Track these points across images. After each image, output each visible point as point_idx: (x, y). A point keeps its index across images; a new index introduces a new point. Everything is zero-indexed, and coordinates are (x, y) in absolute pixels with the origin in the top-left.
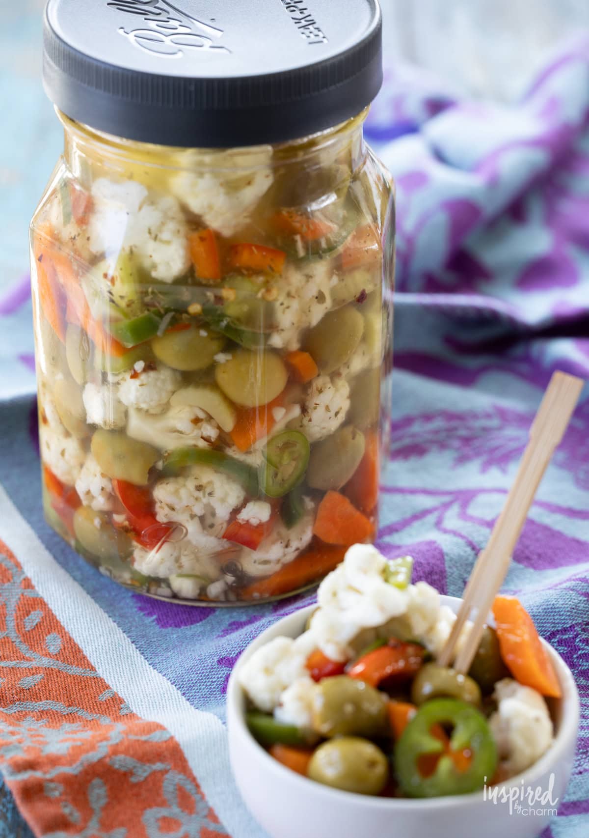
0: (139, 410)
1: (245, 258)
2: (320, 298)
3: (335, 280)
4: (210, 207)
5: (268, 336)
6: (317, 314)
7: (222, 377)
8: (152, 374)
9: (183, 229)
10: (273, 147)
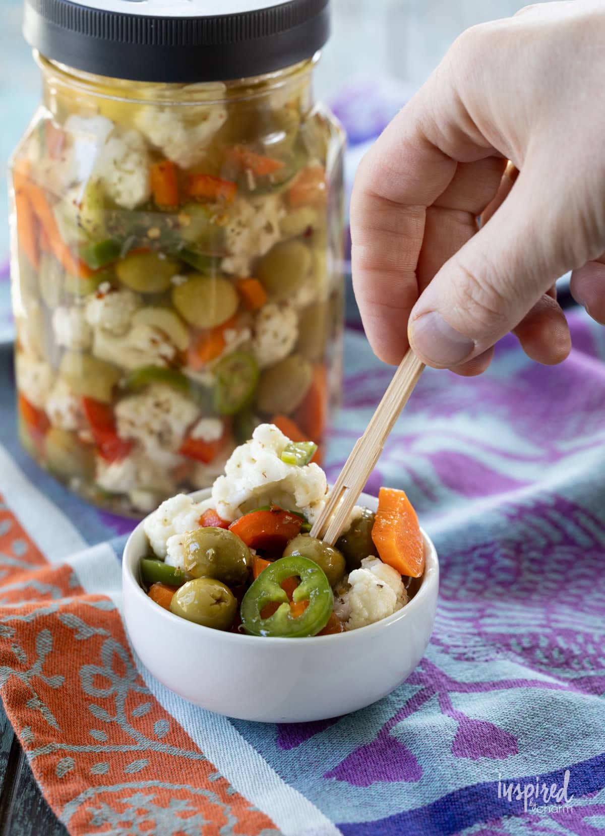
0: (104, 330)
1: (200, 188)
2: (269, 228)
3: (283, 213)
4: (170, 140)
5: (219, 260)
6: (266, 244)
7: (179, 299)
8: (115, 296)
9: (145, 160)
10: (227, 85)
